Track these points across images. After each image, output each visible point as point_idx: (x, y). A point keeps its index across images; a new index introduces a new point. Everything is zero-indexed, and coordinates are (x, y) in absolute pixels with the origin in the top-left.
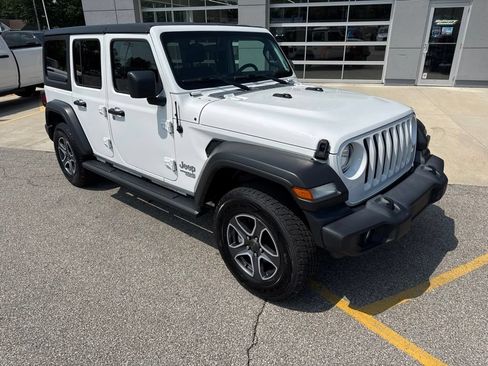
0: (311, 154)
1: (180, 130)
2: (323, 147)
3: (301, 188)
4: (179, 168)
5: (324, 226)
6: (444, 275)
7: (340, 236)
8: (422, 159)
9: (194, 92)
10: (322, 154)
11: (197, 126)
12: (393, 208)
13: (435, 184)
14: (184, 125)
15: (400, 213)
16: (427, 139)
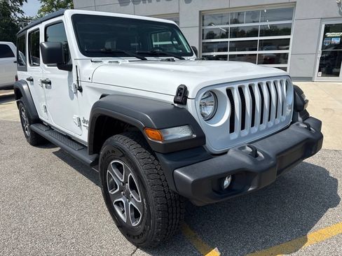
0: (171, 100)
1: (80, 89)
2: (182, 92)
3: (153, 129)
4: (82, 124)
5: (176, 169)
6: (323, 231)
7: (190, 178)
8: (300, 119)
9: (94, 59)
10: (179, 98)
11: (92, 85)
12: (257, 155)
13: (308, 139)
14: (83, 85)
15: (263, 161)
16: (305, 103)
